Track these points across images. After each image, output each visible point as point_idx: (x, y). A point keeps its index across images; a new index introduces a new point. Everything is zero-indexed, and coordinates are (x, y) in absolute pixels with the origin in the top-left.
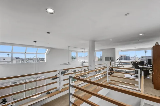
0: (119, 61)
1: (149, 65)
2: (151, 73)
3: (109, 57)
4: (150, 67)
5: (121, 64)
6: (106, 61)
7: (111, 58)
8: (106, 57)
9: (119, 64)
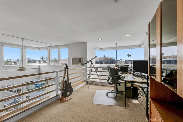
0: (91, 65)
1: (136, 73)
2: (141, 94)
3: (76, 59)
4: (139, 80)
5: (94, 70)
6: (73, 65)
7: (80, 60)
8: (72, 58)
9: (91, 70)
